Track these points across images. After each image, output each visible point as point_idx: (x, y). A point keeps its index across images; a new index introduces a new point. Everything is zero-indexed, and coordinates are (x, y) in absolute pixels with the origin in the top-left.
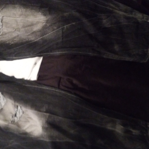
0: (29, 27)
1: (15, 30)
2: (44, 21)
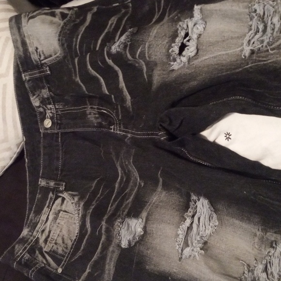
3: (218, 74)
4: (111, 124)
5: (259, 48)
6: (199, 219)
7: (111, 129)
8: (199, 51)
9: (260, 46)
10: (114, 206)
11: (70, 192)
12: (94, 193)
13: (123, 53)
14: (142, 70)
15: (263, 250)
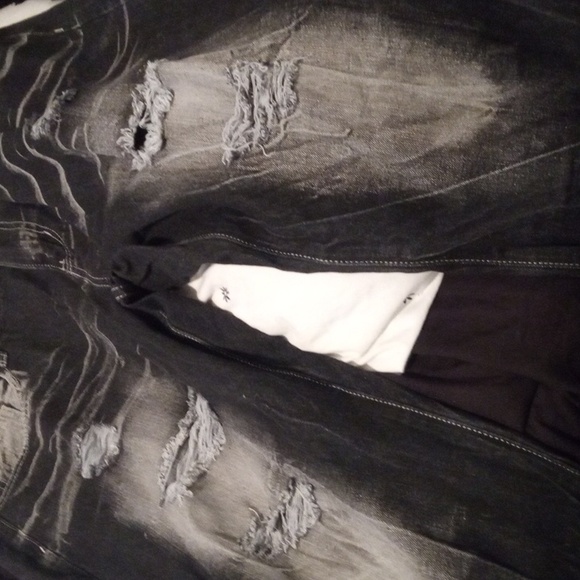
0: (415, 127)
1: (349, 134)
2: (488, 103)
3: (188, 190)
4: (60, 256)
5: (247, 149)
6: (198, 431)
7: (61, 266)
8: (168, 142)
9: (247, 145)
10: (78, 401)
11: (14, 372)
12: (50, 377)
13: (51, 138)
14: (95, 165)
15: (277, 492)
